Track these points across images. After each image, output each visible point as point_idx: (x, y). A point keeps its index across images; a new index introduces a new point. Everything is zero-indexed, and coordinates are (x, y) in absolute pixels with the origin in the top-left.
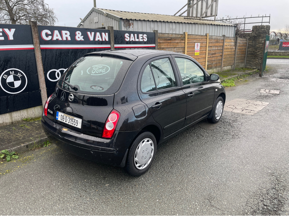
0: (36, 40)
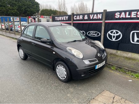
0: (72, 20)
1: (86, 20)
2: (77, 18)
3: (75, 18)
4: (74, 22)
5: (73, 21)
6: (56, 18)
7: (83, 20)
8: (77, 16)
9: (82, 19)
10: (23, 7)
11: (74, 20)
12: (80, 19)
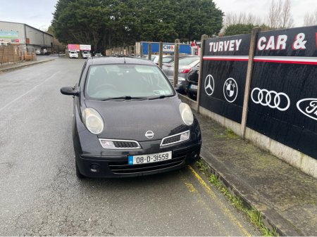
0: (251, 51)
1: (301, 53)
2: (266, 43)
3: (263, 43)
4: (257, 58)
5: (255, 54)
6: (211, 44)
7: (290, 51)
8: (268, 40)
9: (284, 47)
10: (188, 21)
11: (257, 52)
12: (278, 48)
